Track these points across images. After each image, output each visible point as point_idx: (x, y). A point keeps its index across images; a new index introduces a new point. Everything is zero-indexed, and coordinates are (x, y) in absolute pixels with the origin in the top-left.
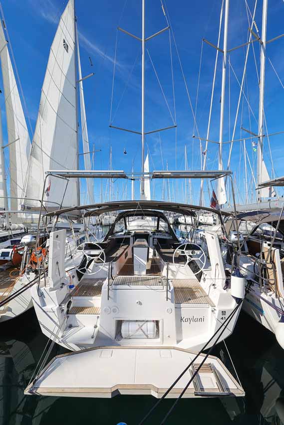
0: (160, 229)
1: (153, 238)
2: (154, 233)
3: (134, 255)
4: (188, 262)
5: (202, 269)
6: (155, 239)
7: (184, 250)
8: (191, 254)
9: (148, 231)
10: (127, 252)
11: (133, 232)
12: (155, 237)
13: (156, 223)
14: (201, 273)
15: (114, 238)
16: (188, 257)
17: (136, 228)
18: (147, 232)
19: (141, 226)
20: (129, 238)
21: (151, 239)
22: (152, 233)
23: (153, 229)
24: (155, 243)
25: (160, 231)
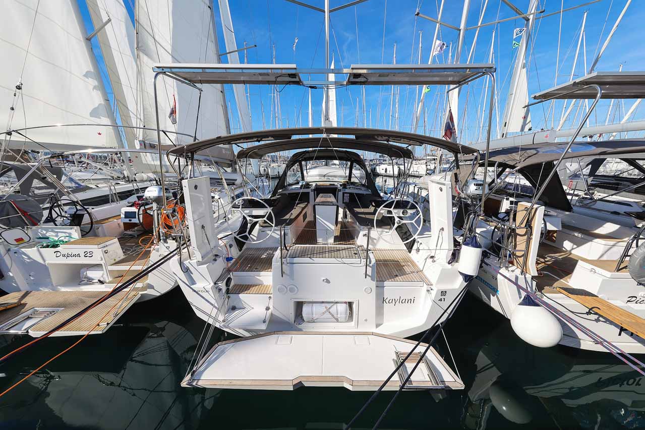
0: (353, 180)
1: (343, 193)
2: (344, 186)
3: (317, 216)
4: (396, 225)
5: (415, 236)
6: (345, 195)
7: (391, 209)
8: (401, 215)
9: (336, 184)
10: (306, 212)
11: (314, 184)
12: (347, 191)
13: (348, 172)
14: (414, 241)
15: (287, 192)
16: (397, 219)
17: (317, 179)
18: (334, 185)
19: (324, 176)
20: (309, 193)
21: (340, 194)
22: (341, 185)
23: (343, 181)
24: (347, 200)
25: (353, 183)
